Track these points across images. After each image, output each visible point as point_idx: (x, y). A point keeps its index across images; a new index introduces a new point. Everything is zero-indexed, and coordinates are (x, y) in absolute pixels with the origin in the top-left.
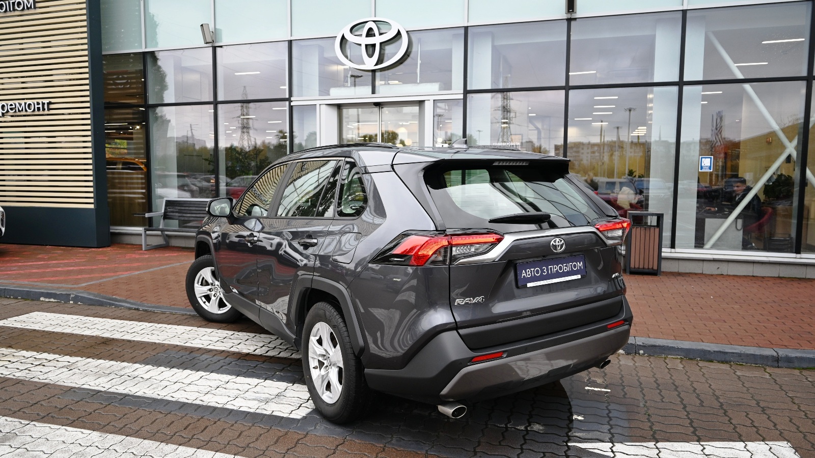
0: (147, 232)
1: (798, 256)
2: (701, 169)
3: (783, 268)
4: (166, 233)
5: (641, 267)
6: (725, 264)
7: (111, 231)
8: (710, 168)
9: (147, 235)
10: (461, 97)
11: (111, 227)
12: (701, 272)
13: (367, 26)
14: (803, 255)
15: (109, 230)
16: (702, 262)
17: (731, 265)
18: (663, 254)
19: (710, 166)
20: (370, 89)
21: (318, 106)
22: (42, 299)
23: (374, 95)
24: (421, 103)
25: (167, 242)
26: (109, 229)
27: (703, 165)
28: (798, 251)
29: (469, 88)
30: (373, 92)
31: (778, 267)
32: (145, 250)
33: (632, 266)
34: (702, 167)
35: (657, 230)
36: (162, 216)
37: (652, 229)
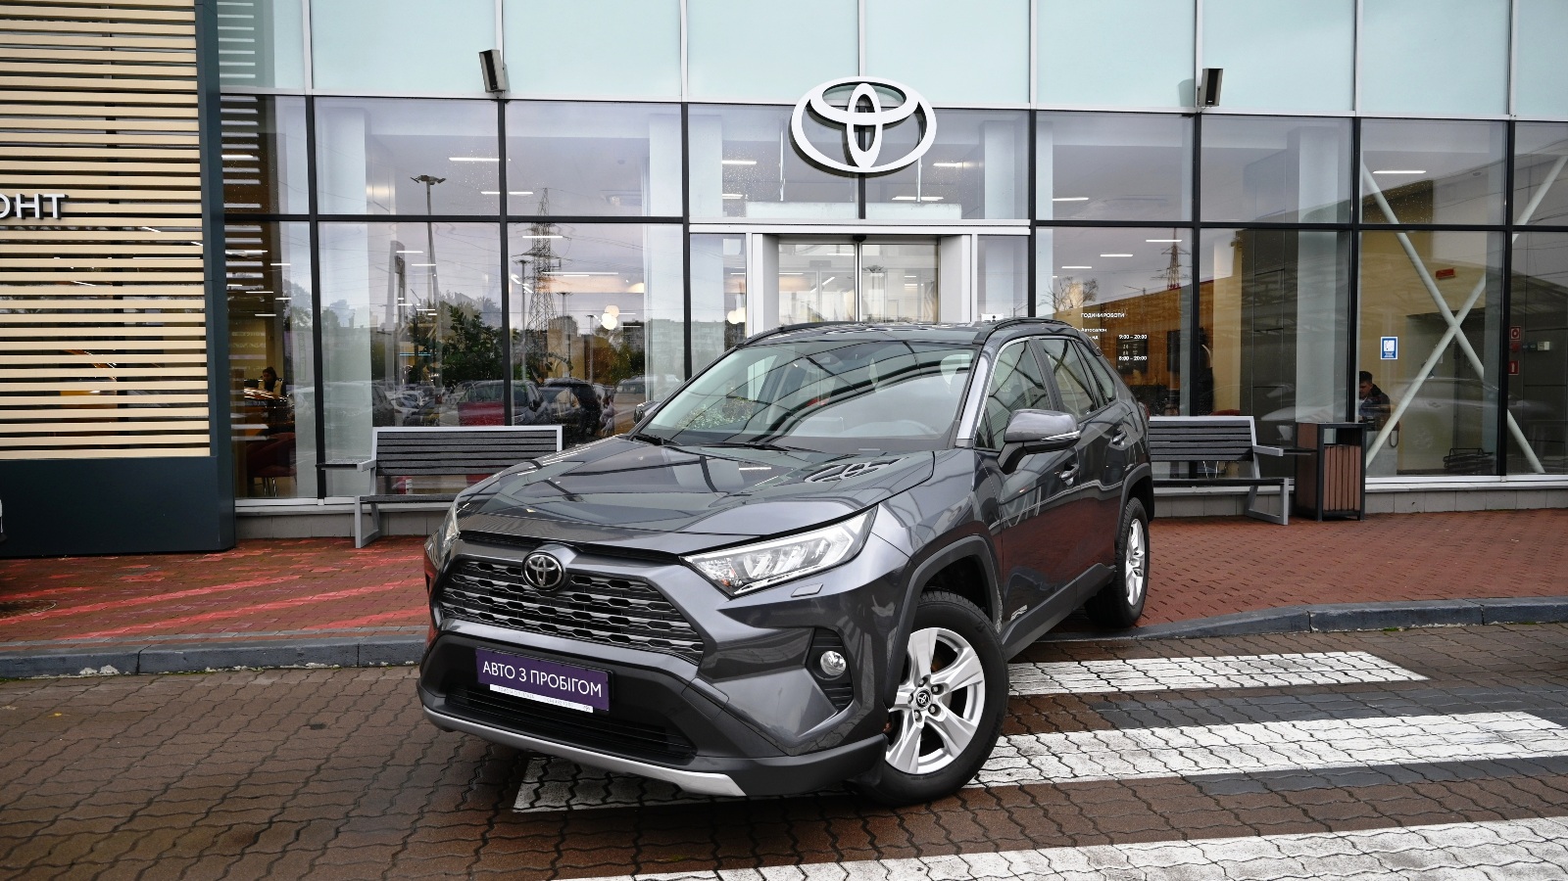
1: (1504, 478)
2: (1384, 356)
3: (1491, 497)
4: (380, 506)
5: (1338, 508)
6: (1422, 496)
7: (238, 510)
8: (1394, 355)
10: (1028, 232)
11: (238, 503)
12: (1391, 511)
13: (859, 91)
14: (1510, 477)
16: (1392, 496)
17: (1429, 497)
18: (1367, 487)
19: (1395, 352)
20: (854, 208)
21: (748, 236)
23: (863, 221)
24: (938, 239)
25: (381, 527)
26: (234, 507)
27: (1385, 350)
28: (1502, 472)
29: (1038, 217)
30: (862, 215)
31: (1484, 496)
32: (363, 547)
33: (1326, 507)
34: (1383, 352)
35: (1358, 449)
36: (372, 469)
37: (1352, 448)
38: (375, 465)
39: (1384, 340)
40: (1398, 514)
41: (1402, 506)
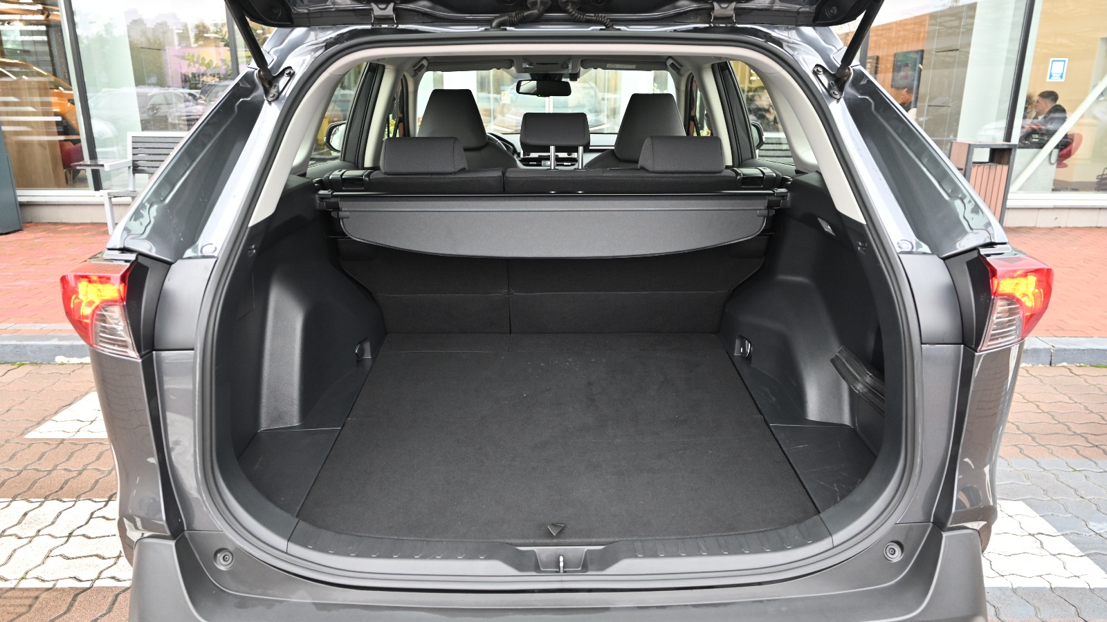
0: (113, 199)
2: (1050, 78)
6: (1065, 213)
7: (20, 199)
8: (1061, 77)
9: (112, 205)
11: (19, 192)
12: (1033, 225)
15: (16, 200)
16: (1036, 212)
17: (1073, 213)
19: (1062, 74)
22: (59, 359)
26: (15, 196)
27: (1052, 71)
34: (1051, 73)
35: (1006, 168)
36: (129, 167)
37: (999, 167)
38: (131, 165)
39: (1053, 61)
40: (1039, 228)
41: (1045, 220)
